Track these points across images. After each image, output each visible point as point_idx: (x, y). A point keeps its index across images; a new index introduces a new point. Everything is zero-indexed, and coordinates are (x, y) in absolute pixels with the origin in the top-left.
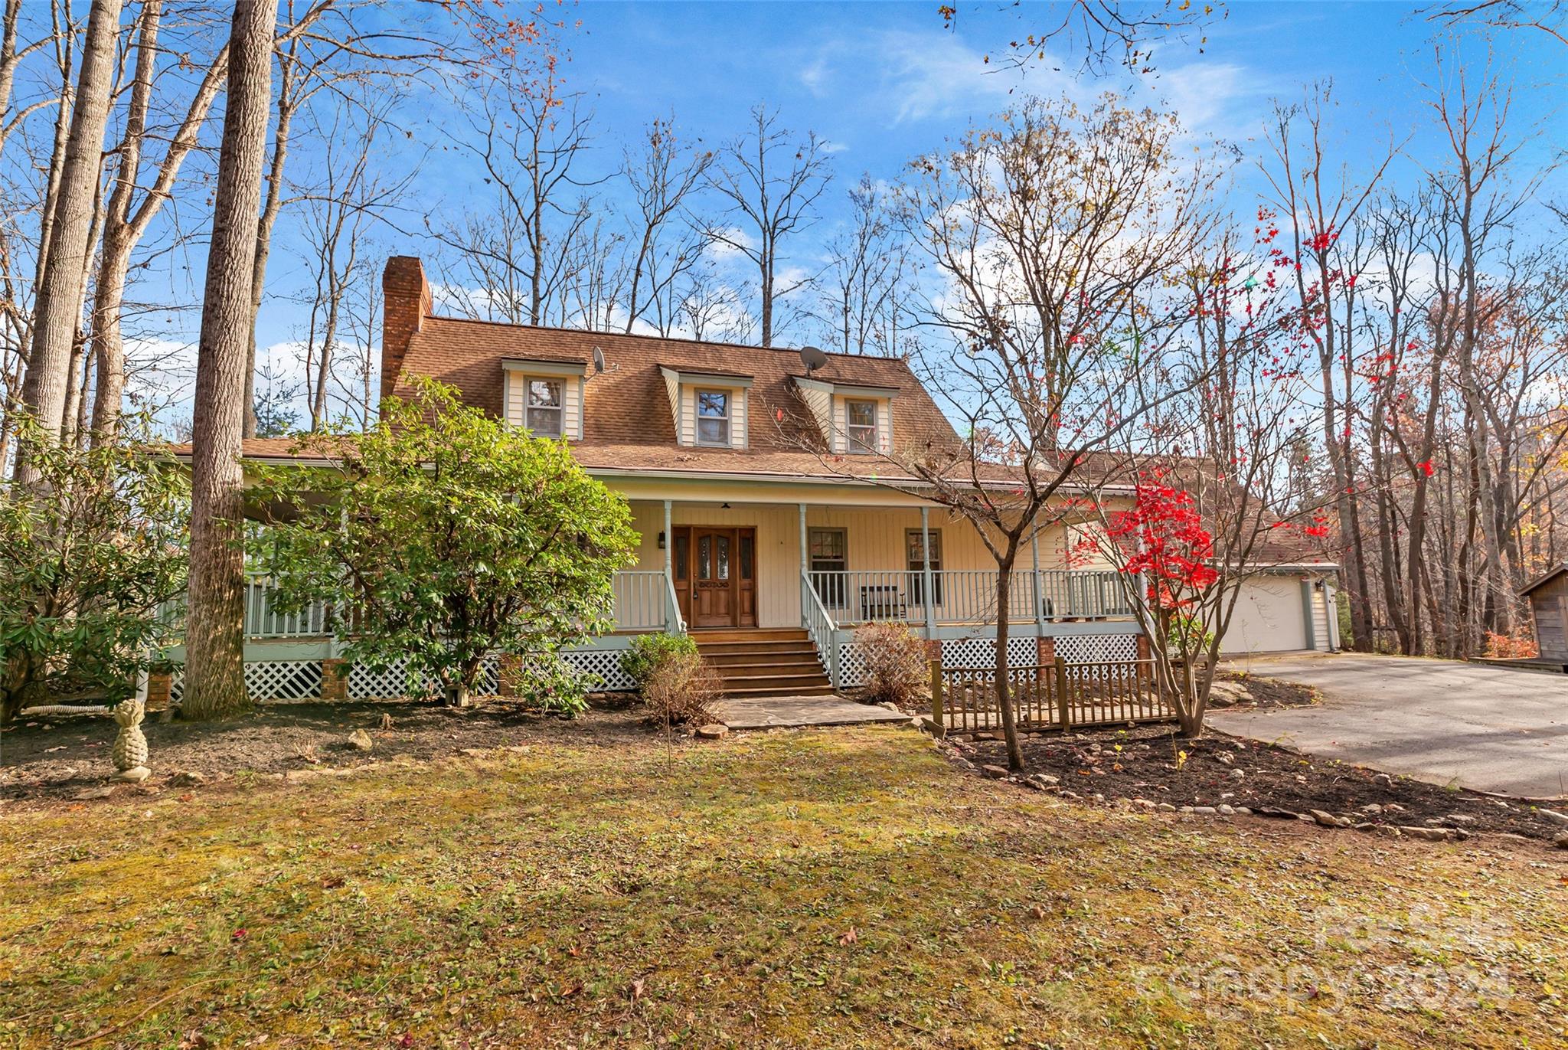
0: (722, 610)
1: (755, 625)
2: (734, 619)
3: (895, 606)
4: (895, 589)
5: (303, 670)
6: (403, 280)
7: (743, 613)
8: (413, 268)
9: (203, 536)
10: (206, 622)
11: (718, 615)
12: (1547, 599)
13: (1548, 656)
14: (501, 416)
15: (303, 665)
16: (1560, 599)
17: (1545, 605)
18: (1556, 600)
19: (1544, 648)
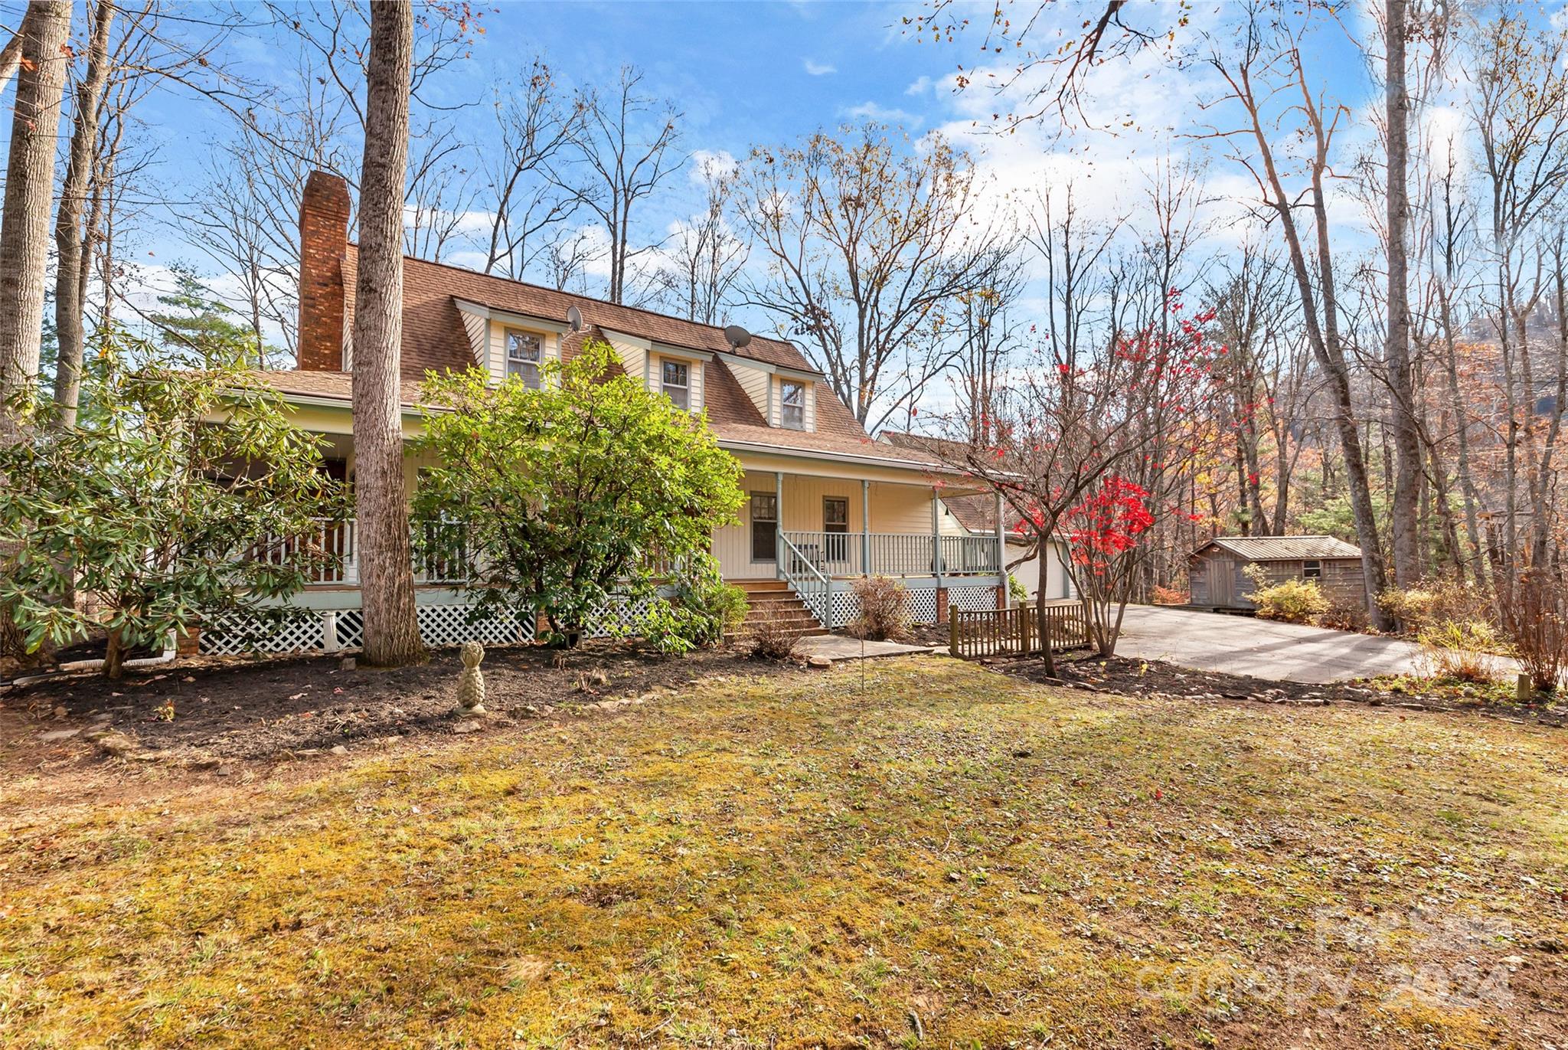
5: (344, 619)
6: (328, 200)
8: (338, 188)
9: (380, 483)
10: (390, 570)
12: (1199, 563)
13: (1196, 601)
14: (475, 365)
15: (344, 614)
18: (1205, 563)
19: (1194, 597)
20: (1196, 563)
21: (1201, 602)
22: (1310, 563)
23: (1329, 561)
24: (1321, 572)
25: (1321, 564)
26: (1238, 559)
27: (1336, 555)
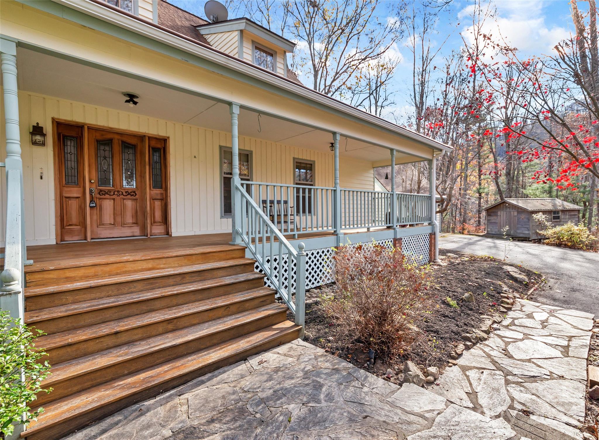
0: (129, 219)
1: (168, 233)
2: (143, 229)
3: (286, 215)
4: (286, 202)
7: (154, 222)
11: (123, 225)
12: (493, 212)
13: (490, 232)
16: (499, 213)
17: (492, 214)
18: (497, 212)
19: (489, 230)
20: (491, 212)
21: (493, 233)
22: (556, 212)
23: (564, 211)
24: (560, 217)
25: (560, 213)
26: (520, 210)
27: (568, 208)
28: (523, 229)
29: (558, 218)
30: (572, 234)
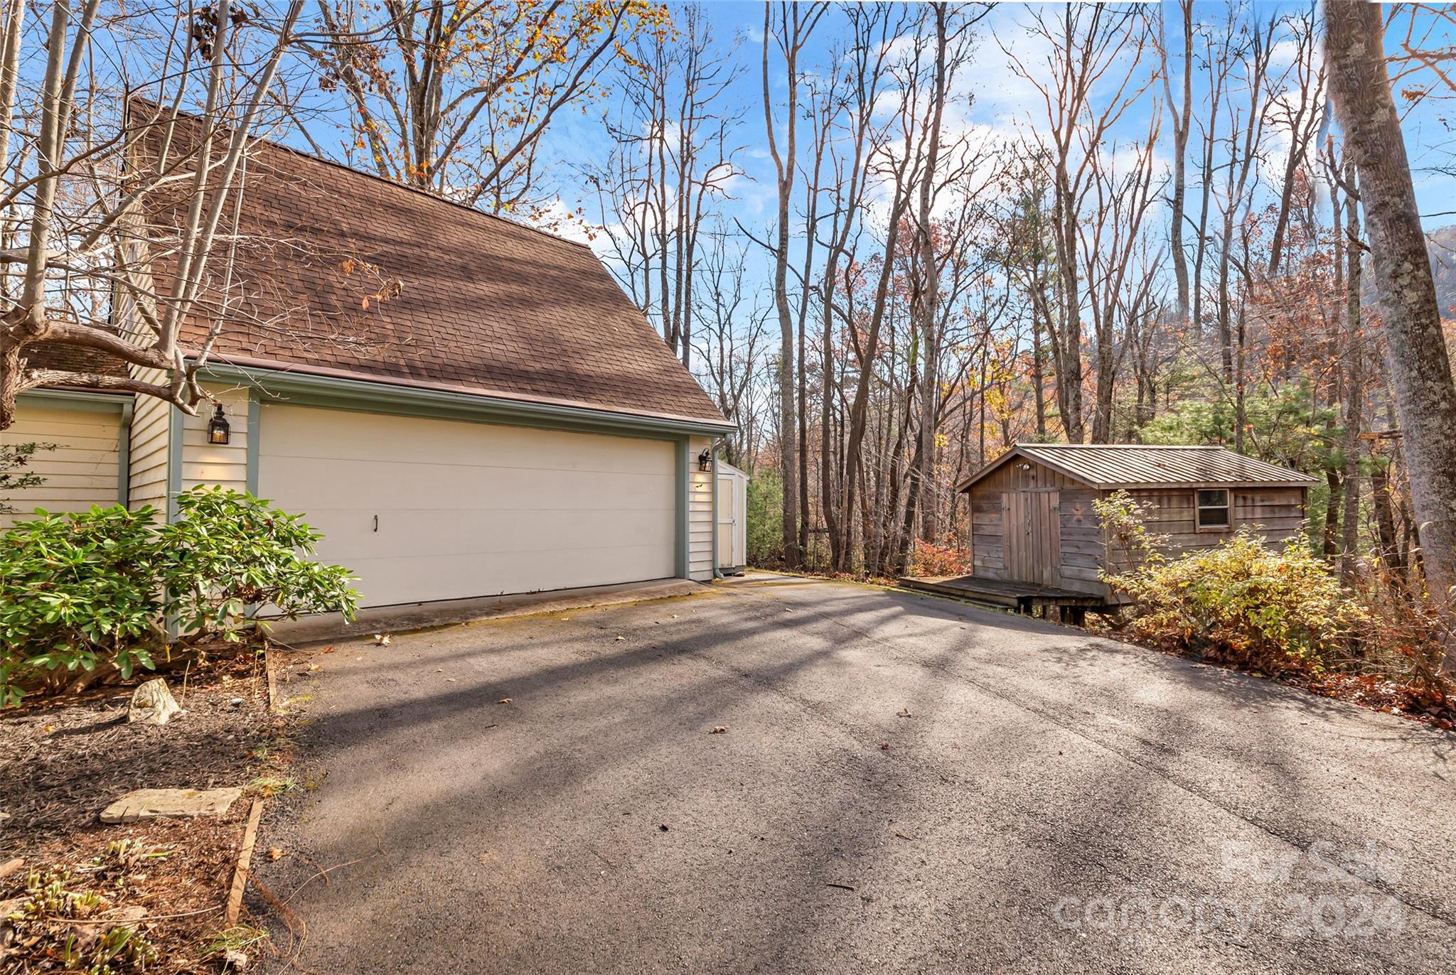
12: (988, 498)
13: (981, 573)
16: (1004, 497)
17: (985, 504)
18: (999, 498)
19: (978, 563)
20: (983, 498)
21: (991, 575)
22: (1209, 495)
23: (1244, 491)
24: (1230, 514)
25: (1230, 498)
26: (1068, 486)
27: (1257, 478)
28: (1080, 561)
29: (1222, 517)
30: (1253, 591)
